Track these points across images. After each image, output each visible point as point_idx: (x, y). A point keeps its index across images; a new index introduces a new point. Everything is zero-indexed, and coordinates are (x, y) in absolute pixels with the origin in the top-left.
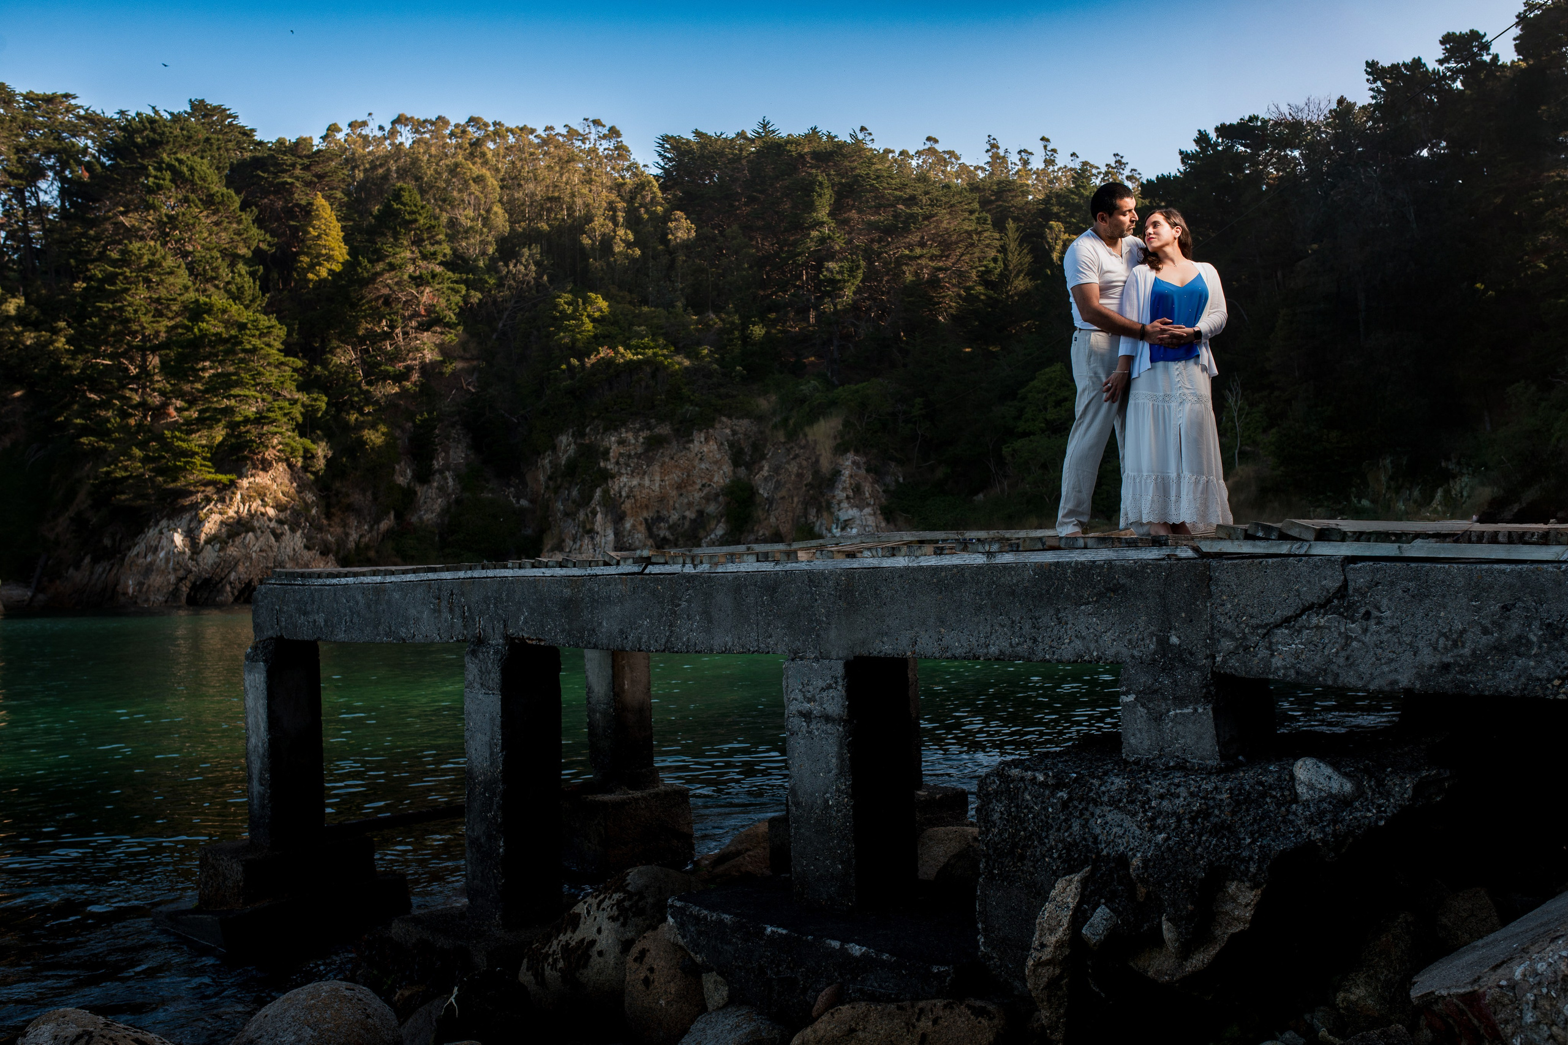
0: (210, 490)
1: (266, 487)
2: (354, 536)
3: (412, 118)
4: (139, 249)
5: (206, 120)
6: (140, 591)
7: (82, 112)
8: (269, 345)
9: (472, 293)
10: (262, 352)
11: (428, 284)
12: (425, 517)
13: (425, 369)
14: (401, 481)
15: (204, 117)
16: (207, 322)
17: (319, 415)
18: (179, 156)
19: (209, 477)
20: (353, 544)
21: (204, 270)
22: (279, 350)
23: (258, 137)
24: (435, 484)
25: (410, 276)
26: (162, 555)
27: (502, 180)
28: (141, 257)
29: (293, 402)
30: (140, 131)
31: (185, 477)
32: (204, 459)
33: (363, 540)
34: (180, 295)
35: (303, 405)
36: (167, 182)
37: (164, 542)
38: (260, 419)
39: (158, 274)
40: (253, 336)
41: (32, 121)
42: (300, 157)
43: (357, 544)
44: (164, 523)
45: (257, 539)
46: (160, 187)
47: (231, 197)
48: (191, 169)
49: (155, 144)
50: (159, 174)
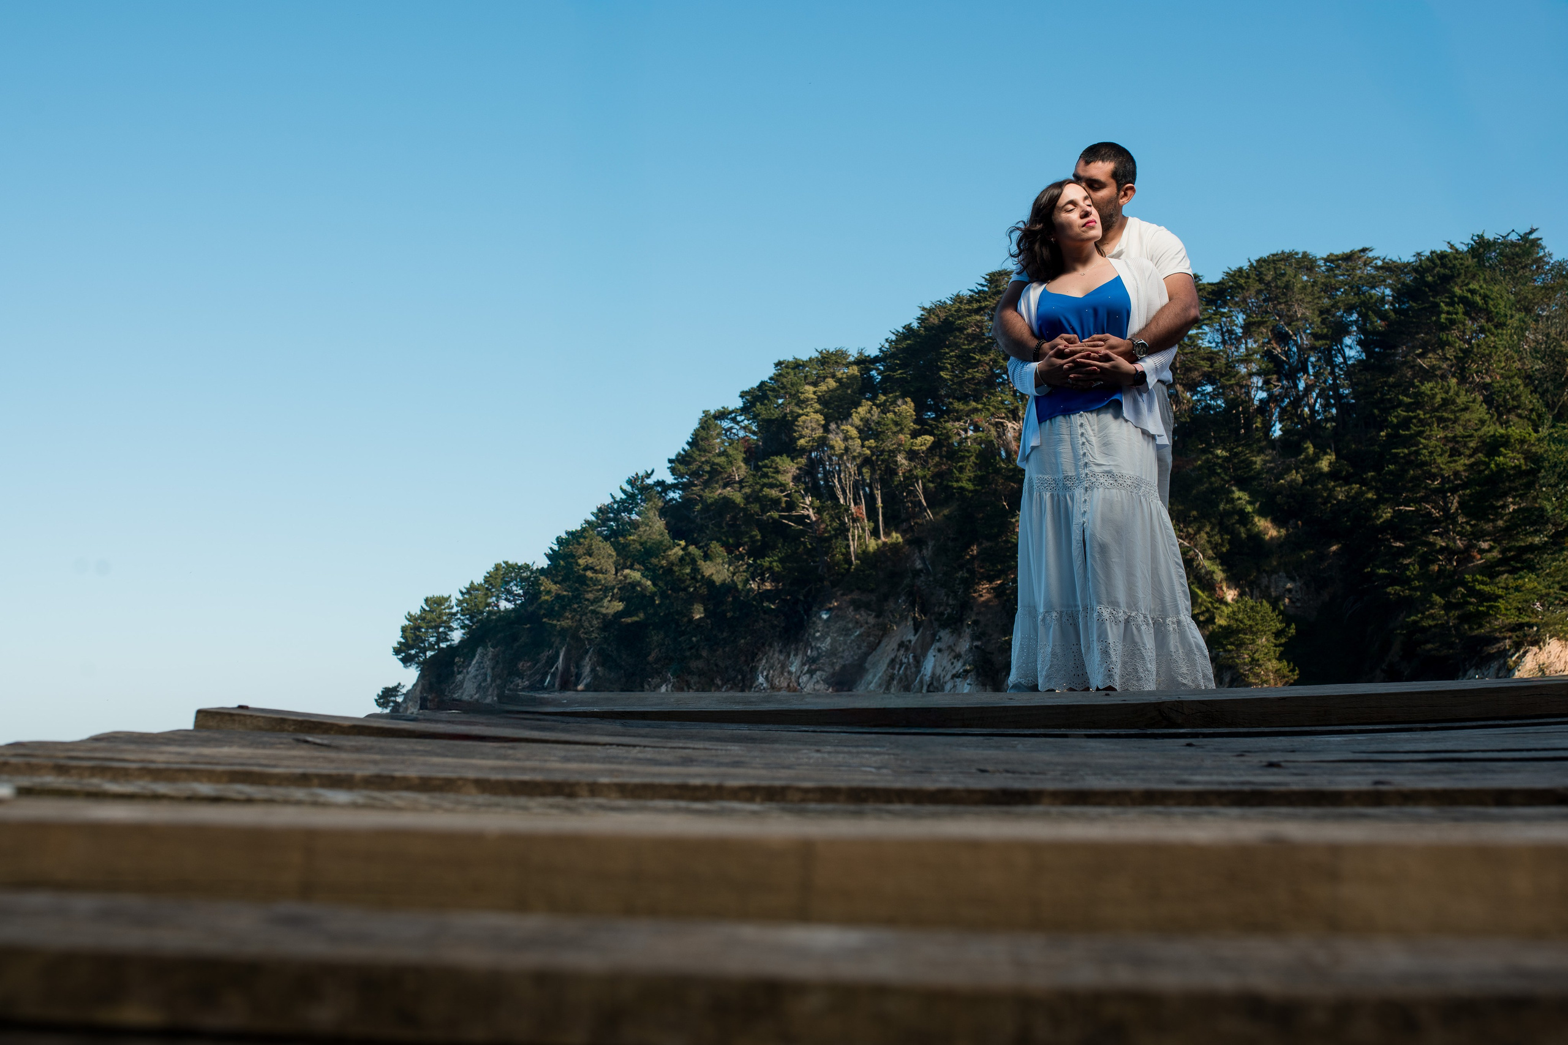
4: (1432, 389)
7: (1380, 263)
16: (1505, 456)
18: (1471, 286)
19: (1516, 621)
21: (1505, 400)
28: (1434, 396)
30: (1428, 270)
31: (1489, 622)
34: (1476, 430)
36: (1460, 316)
39: (1453, 412)
41: (1333, 282)
46: (1452, 322)
49: (1446, 279)
50: (1451, 309)
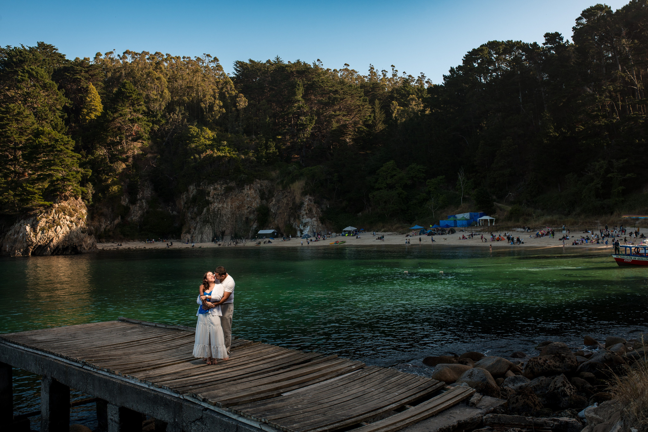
0: (42, 208)
1: (66, 207)
2: (104, 226)
3: (132, 52)
4: (13, 107)
5: (44, 51)
6: (11, 250)
8: (67, 148)
9: (155, 126)
10: (65, 151)
11: (136, 122)
12: (133, 218)
13: (134, 157)
14: (124, 203)
15: (44, 49)
16: (42, 138)
17: (89, 177)
18: (31, 67)
19: (42, 203)
20: (103, 229)
21: (42, 115)
22: (72, 150)
23: (67, 58)
24: (138, 205)
25: (129, 119)
26: (21, 235)
27: (169, 79)
28: (14, 110)
29: (78, 172)
30: (15, 56)
31: (31, 203)
32: (40, 195)
33: (107, 228)
34: (31, 126)
35: (82, 173)
36: (26, 78)
37: (22, 229)
38: (63, 179)
39: (21, 117)
40: (61, 145)
42: (83, 67)
43: (105, 229)
44: (22, 221)
45: (61, 228)
46: (23, 80)
47: (54, 85)
48: (37, 73)
49: (22, 62)
50: (23, 74)
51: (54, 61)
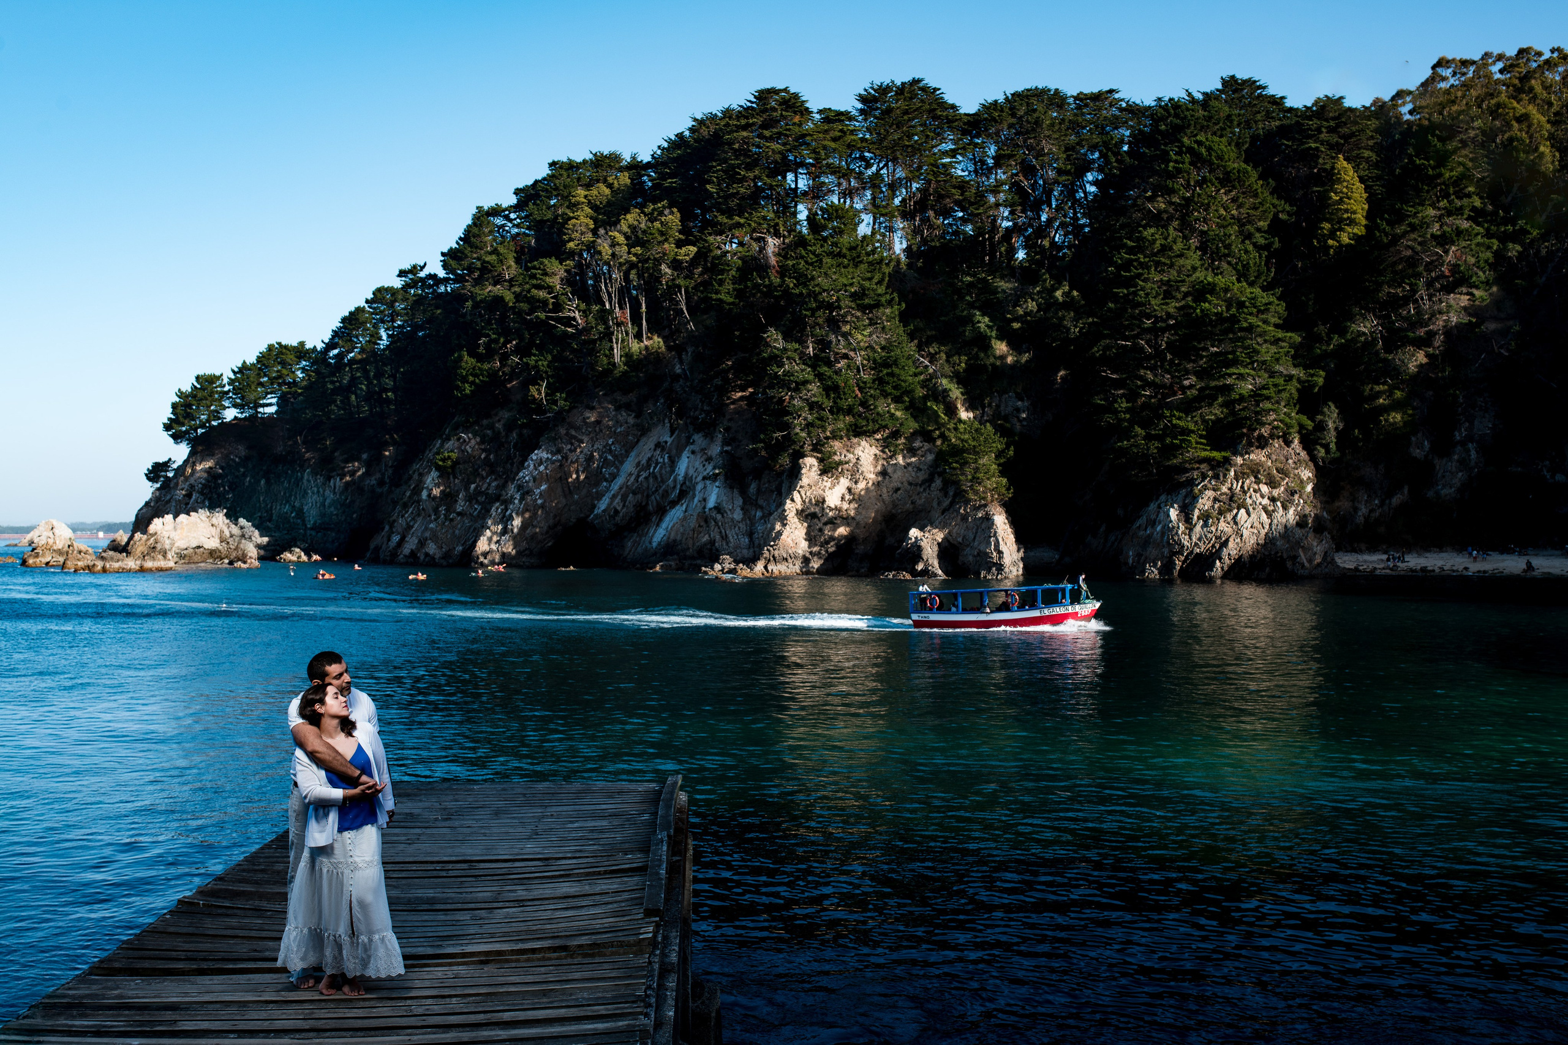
0: (1204, 467)
1: (1260, 464)
2: (1363, 510)
3: (1454, 60)
4: (1153, 235)
5: (1236, 95)
6: (1138, 562)
7: (1124, 105)
8: (1265, 322)
9: (1511, 245)
10: (1259, 329)
11: (1453, 243)
12: (1442, 492)
13: (1448, 332)
14: (1417, 453)
15: (1234, 92)
16: (1210, 303)
17: (1316, 390)
18: (1198, 138)
19: (1204, 454)
20: (1362, 518)
21: (1218, 248)
22: (1276, 326)
23: (1288, 103)
24: (1456, 457)
25: (1432, 235)
26: (1159, 528)
27: (1556, 114)
28: (1154, 241)
29: (1290, 378)
30: (1162, 119)
31: (1182, 454)
32: (1201, 437)
33: (1373, 515)
34: (1188, 276)
35: (1299, 380)
36: (1187, 166)
37: (1162, 516)
38: (1257, 396)
39: (1170, 258)
40: (1251, 314)
41: (1080, 120)
42: (1327, 120)
43: (1367, 518)
44: (1163, 498)
45: (1249, 514)
46: (1179, 171)
47: (1247, 172)
48: (1209, 149)
49: (1179, 129)
50: (1179, 158)
51: (1259, 117)
